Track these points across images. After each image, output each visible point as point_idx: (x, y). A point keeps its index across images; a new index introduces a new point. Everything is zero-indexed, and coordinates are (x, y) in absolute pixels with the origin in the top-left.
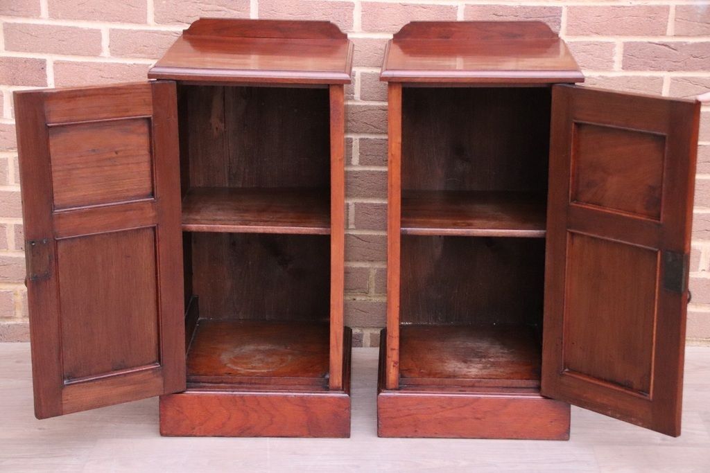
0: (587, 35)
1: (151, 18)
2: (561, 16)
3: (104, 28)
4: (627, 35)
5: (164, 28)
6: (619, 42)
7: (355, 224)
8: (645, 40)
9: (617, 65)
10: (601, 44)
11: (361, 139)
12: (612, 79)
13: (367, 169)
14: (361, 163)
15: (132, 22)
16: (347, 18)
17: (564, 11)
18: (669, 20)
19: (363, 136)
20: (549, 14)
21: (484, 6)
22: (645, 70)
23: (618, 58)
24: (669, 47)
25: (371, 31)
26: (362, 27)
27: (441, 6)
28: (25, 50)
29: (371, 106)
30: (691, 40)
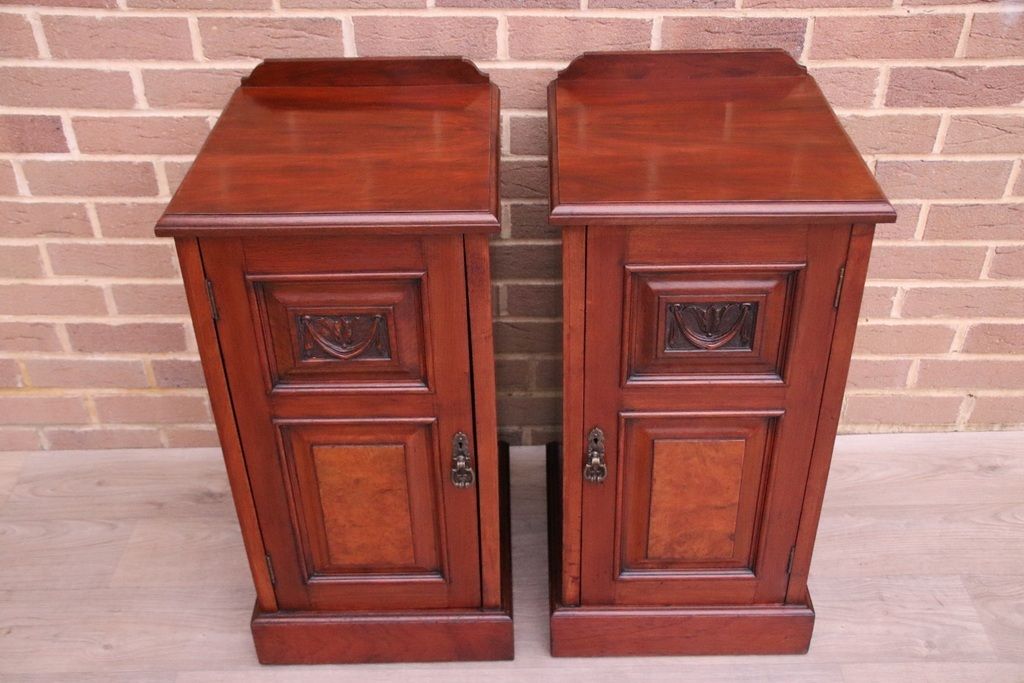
0: (840, 58)
1: (198, 51)
2: (804, 32)
3: (134, 69)
4: (895, 57)
5: (219, 66)
6: (884, 67)
7: (507, 310)
8: (922, 64)
9: (879, 100)
10: (860, 71)
11: (513, 206)
12: (870, 119)
13: (523, 243)
14: (514, 236)
15: (171, 59)
16: (486, 40)
17: (810, 24)
18: (962, 36)
19: (515, 202)
20: (787, 30)
21: (692, 18)
22: (916, 105)
23: (881, 90)
24: (956, 75)
25: (523, 59)
26: (511, 54)
27: (628, 20)
28: (28, 105)
29: (526, 163)
30: (988, 64)
